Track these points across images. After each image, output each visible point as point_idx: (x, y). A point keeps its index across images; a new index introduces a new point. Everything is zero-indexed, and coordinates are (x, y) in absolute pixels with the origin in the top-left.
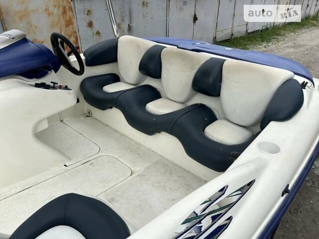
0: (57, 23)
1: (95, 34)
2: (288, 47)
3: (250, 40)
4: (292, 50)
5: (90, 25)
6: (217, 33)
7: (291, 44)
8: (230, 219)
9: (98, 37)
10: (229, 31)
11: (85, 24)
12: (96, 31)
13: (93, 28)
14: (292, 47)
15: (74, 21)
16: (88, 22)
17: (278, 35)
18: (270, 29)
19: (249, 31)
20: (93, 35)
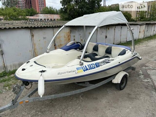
2: (143, 47)
3: (128, 44)
4: (145, 48)
6: (115, 42)
7: (145, 45)
8: (110, 62)
10: (119, 41)
14: (145, 46)
15: (70, 39)
16: (74, 39)
17: (140, 42)
18: (137, 40)
19: (127, 41)
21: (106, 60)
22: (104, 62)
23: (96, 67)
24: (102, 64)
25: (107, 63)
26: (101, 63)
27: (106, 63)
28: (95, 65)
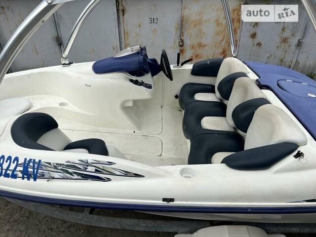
0: (222, 32)
1: (255, 45)
5: (254, 36)
8: (109, 180)
9: (258, 48)
11: (249, 34)
12: (258, 42)
13: (255, 39)
16: (251, 33)
20: (253, 45)
21: (87, 164)
22: (70, 171)
23: (20, 175)
24: (56, 175)
25: (86, 177)
26: (55, 167)
27: (76, 176)
28: (21, 169)
